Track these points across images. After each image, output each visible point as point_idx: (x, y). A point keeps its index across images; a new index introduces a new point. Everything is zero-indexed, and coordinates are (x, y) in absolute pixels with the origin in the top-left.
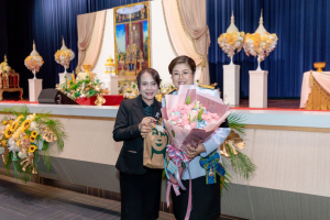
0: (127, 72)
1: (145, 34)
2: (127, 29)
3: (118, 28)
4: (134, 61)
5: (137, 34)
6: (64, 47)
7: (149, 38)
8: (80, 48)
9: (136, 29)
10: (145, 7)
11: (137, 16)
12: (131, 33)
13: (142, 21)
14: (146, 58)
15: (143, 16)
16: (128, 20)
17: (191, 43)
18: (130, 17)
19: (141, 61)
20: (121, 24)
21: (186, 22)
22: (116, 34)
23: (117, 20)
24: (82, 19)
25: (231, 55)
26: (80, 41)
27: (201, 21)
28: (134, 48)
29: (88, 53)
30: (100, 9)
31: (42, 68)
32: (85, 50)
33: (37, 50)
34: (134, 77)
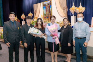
0: (46, 19)
1: (51, 9)
2: (46, 7)
3: (44, 7)
4: (48, 16)
5: (48, 9)
6: (30, 13)
7: (51, 10)
8: (34, 13)
9: (48, 7)
10: (51, 2)
11: (48, 4)
13: (50, 5)
17: (62, 10)
19: (50, 16)
21: (61, 5)
22: (43, 9)
23: (43, 5)
25: (73, 13)
26: (34, 11)
27: (65, 5)
28: (48, 12)
29: (36, 14)
30: (39, 3)
32: (35, 14)
33: (24, 14)
34: (48, 20)
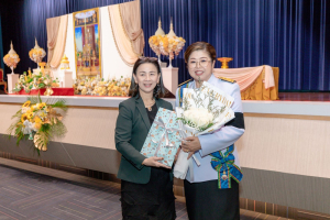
0: (84, 68)
1: (97, 36)
2: (83, 31)
3: (76, 30)
4: (89, 59)
5: (90, 36)
6: (37, 46)
7: (99, 39)
8: (49, 47)
9: (88, 30)
10: (96, 13)
11: (90, 20)
12: (86, 35)
13: (93, 24)
14: (97, 56)
15: (94, 20)
16: (83, 24)
18: (85, 21)
19: (94, 58)
20: (79, 27)
22: (75, 36)
23: (76, 23)
24: (50, 22)
26: (49, 42)
28: (89, 47)
29: (56, 50)
31: (18, 65)
32: (53, 49)
33: (14, 49)
34: (89, 73)
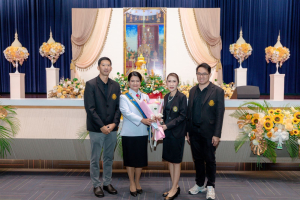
1: (161, 37)
2: (139, 30)
3: (128, 27)
4: (148, 60)
5: (151, 36)
7: (164, 41)
9: (150, 31)
10: (162, 13)
11: (152, 19)
12: (145, 34)
13: (158, 26)
15: (159, 20)
16: (141, 22)
18: (144, 19)
20: (131, 24)
22: (126, 33)
23: (128, 20)
28: (148, 48)
29: (86, 48)
32: (82, 46)
